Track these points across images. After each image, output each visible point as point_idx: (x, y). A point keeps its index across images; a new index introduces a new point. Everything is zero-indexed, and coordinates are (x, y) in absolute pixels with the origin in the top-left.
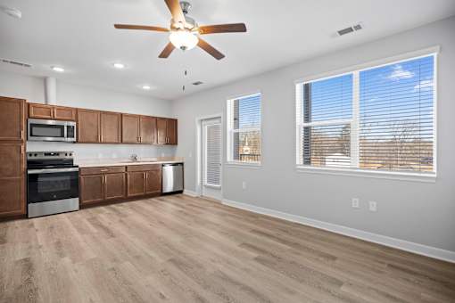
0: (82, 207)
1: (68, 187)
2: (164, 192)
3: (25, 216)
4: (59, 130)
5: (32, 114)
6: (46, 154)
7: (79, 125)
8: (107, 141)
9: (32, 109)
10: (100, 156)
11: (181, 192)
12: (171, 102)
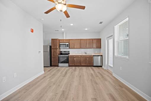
0: (69, 66)
1: (66, 61)
2: (94, 65)
3: (58, 66)
4: (65, 45)
5: (60, 42)
6: (64, 52)
7: (70, 44)
8: (77, 48)
9: (60, 41)
10: (76, 52)
11: (101, 66)
12: (99, 33)
